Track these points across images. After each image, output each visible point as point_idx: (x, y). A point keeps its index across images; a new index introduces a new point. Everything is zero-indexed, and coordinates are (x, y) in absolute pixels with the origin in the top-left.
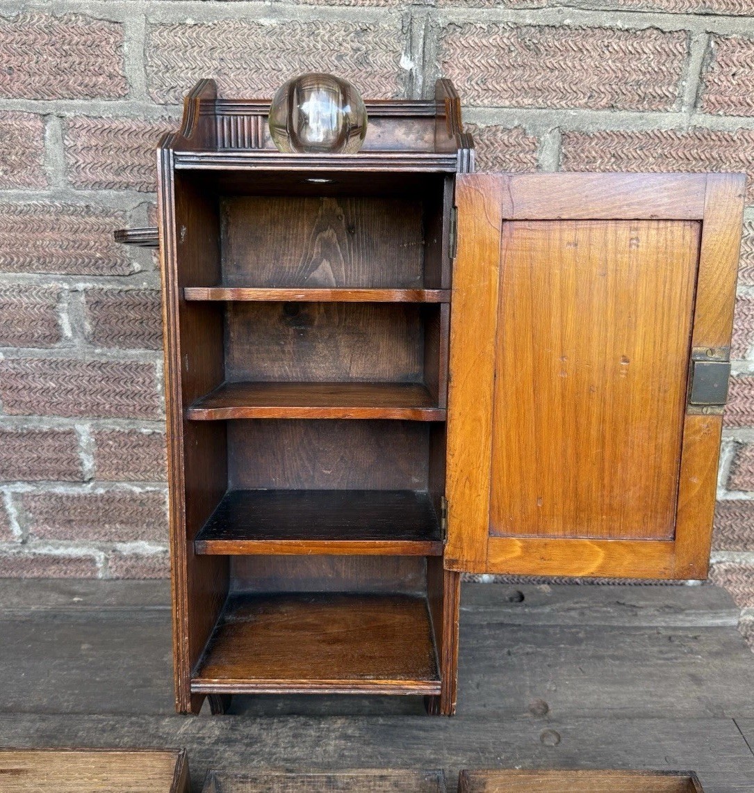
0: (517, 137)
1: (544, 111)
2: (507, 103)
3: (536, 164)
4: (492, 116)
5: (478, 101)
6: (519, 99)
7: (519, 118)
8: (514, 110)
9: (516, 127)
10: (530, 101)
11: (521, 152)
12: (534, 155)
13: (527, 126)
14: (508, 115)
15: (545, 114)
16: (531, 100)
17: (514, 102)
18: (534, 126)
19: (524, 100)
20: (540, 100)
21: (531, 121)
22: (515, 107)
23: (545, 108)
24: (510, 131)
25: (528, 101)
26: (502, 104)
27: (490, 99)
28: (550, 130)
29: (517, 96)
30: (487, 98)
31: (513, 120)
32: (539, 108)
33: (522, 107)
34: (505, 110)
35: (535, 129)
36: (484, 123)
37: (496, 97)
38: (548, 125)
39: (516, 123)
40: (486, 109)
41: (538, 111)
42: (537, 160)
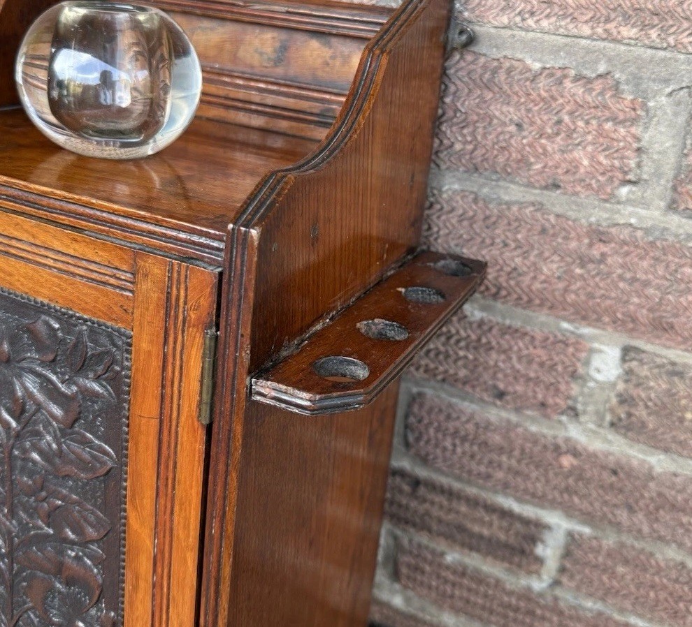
0: (602, 93)
1: (661, 54)
2: (586, 30)
3: (635, 145)
4: (556, 50)
5: (531, 22)
6: (611, 26)
7: (610, 60)
8: (602, 44)
9: (600, 76)
10: (633, 32)
11: (607, 120)
12: (633, 130)
13: (624, 78)
14: (588, 51)
15: (663, 60)
16: (635, 30)
17: (600, 30)
18: (636, 80)
19: (622, 29)
20: (654, 34)
21: (633, 69)
22: (604, 40)
23: (662, 49)
24: (590, 81)
25: (628, 32)
26: (575, 31)
27: (553, 19)
28: (668, 90)
29: (608, 20)
30: (548, 16)
31: (597, 62)
32: (651, 47)
33: (615, 41)
34: (583, 42)
35: (637, 85)
36: (540, 61)
37: (565, 16)
38: (666, 81)
39: (602, 68)
40: (546, 37)
41: (649, 51)
42: (638, 140)
